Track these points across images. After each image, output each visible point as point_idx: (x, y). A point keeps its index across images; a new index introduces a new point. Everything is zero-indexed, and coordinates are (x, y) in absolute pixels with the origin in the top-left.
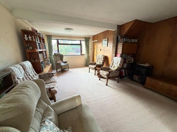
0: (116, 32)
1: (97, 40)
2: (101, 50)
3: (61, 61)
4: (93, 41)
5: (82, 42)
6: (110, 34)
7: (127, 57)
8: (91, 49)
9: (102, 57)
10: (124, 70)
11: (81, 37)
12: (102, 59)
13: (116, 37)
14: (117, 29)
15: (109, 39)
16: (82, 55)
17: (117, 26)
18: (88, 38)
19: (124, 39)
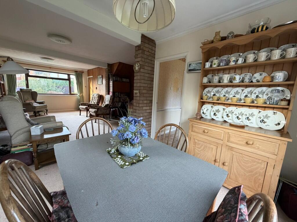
0: (107, 70)
1: (92, 76)
2: (96, 88)
3: (33, 101)
4: (88, 77)
5: (71, 76)
6: (103, 71)
7: (120, 96)
8: (86, 87)
9: (97, 96)
10: (117, 109)
11: (68, 70)
12: (97, 98)
13: (107, 75)
14: (108, 67)
15: (103, 76)
16: (71, 94)
17: (107, 65)
18: (79, 72)
19: (114, 77)
